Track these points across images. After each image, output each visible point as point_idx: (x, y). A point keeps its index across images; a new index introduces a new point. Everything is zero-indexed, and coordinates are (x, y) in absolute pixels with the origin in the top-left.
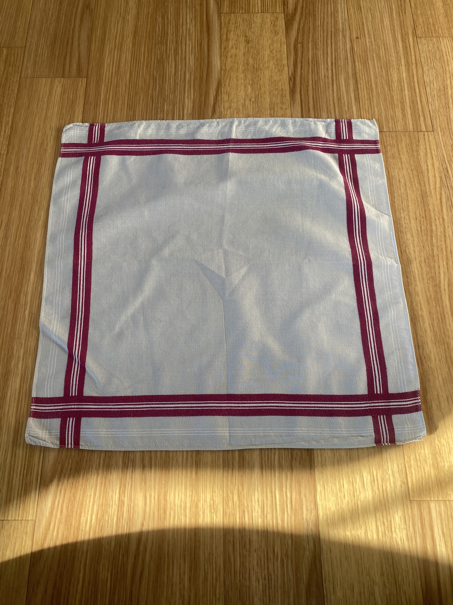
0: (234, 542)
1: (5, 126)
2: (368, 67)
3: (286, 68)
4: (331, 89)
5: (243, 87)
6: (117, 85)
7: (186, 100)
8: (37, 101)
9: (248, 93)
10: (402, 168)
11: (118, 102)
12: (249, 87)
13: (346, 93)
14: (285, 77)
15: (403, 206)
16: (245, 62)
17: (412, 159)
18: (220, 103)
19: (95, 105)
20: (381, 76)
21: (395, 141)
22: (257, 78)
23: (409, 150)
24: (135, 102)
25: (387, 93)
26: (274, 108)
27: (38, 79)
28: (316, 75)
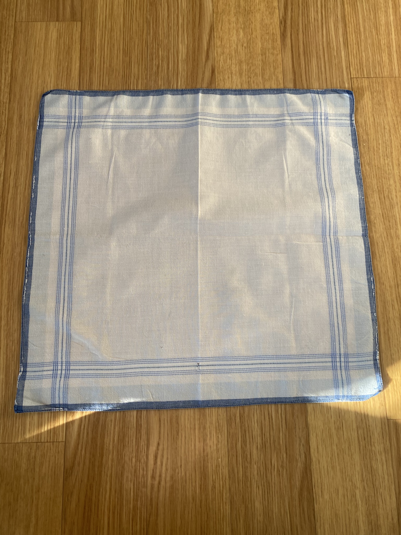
0: (237, 456)
1: (5, 73)
2: (356, 9)
3: (277, 11)
4: (320, 33)
5: (235, 32)
6: (111, 29)
7: (180, 46)
8: (34, 47)
9: (240, 37)
10: (387, 115)
11: (114, 47)
12: (241, 31)
13: (335, 37)
14: (276, 20)
15: (387, 152)
16: (237, 4)
17: (397, 105)
18: (213, 49)
19: (91, 51)
20: (369, 19)
21: (381, 87)
22: (248, 22)
23: (394, 97)
24: (130, 47)
25: (374, 37)
26: (265, 54)
27: (34, 23)
28: (306, 17)
